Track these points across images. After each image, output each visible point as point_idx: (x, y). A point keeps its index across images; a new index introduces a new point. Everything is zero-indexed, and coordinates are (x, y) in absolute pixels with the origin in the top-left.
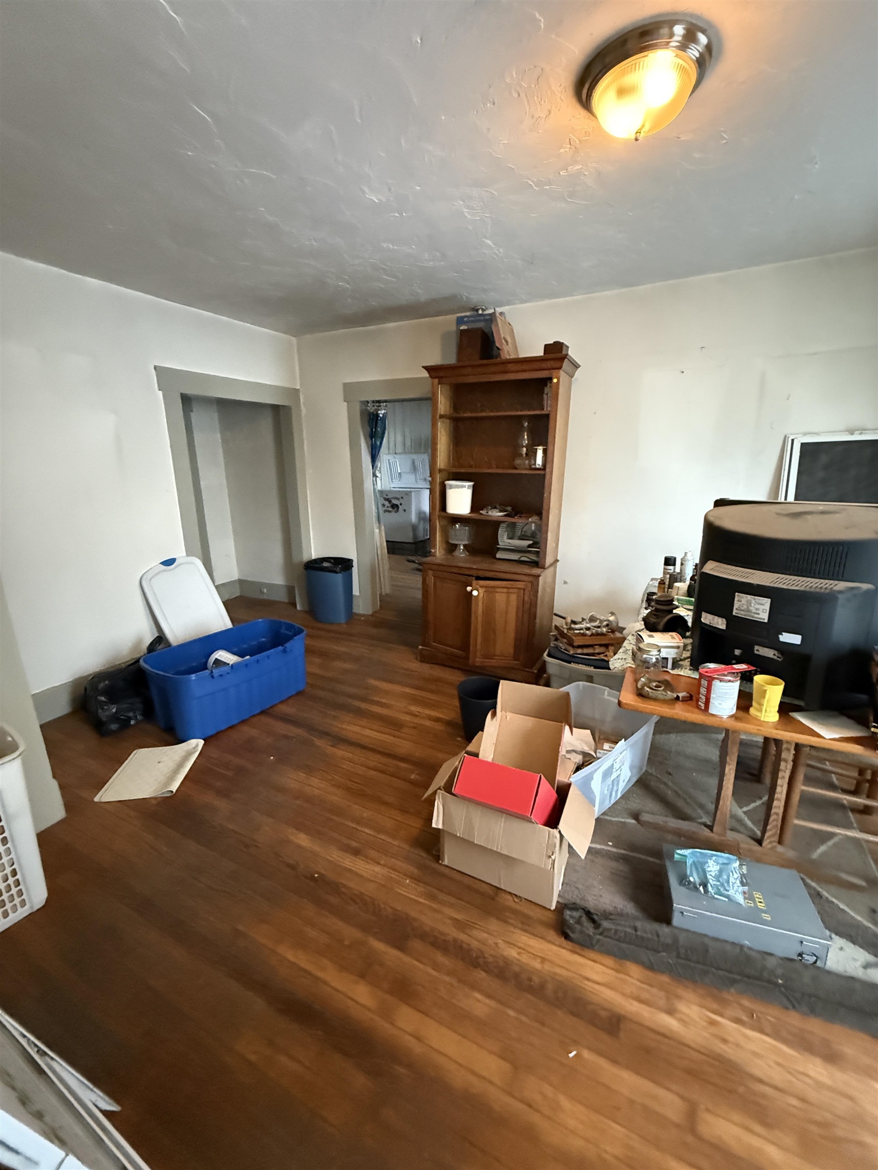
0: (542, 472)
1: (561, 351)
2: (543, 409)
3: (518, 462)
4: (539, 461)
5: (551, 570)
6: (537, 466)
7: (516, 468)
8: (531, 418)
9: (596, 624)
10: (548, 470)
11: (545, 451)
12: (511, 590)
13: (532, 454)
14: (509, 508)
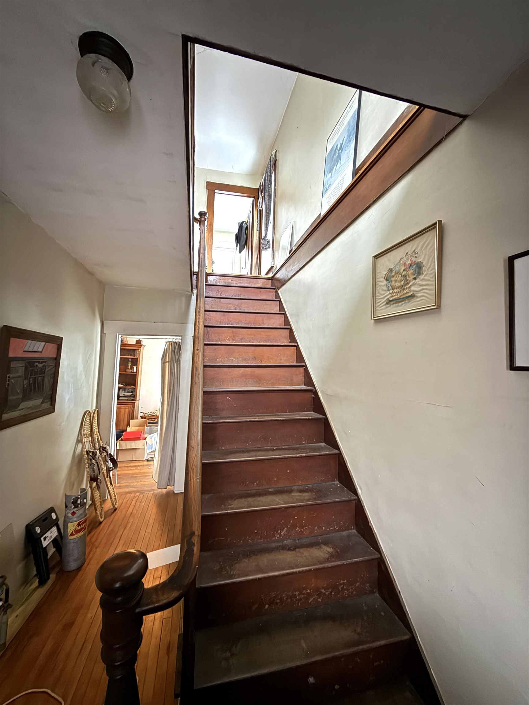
0: (136, 373)
1: (140, 343)
2: (135, 356)
3: (127, 370)
4: (135, 371)
5: (138, 402)
6: (134, 372)
7: (127, 372)
8: (131, 359)
9: (152, 413)
10: (137, 373)
11: (136, 368)
12: (126, 408)
13: (132, 368)
14: (124, 384)
